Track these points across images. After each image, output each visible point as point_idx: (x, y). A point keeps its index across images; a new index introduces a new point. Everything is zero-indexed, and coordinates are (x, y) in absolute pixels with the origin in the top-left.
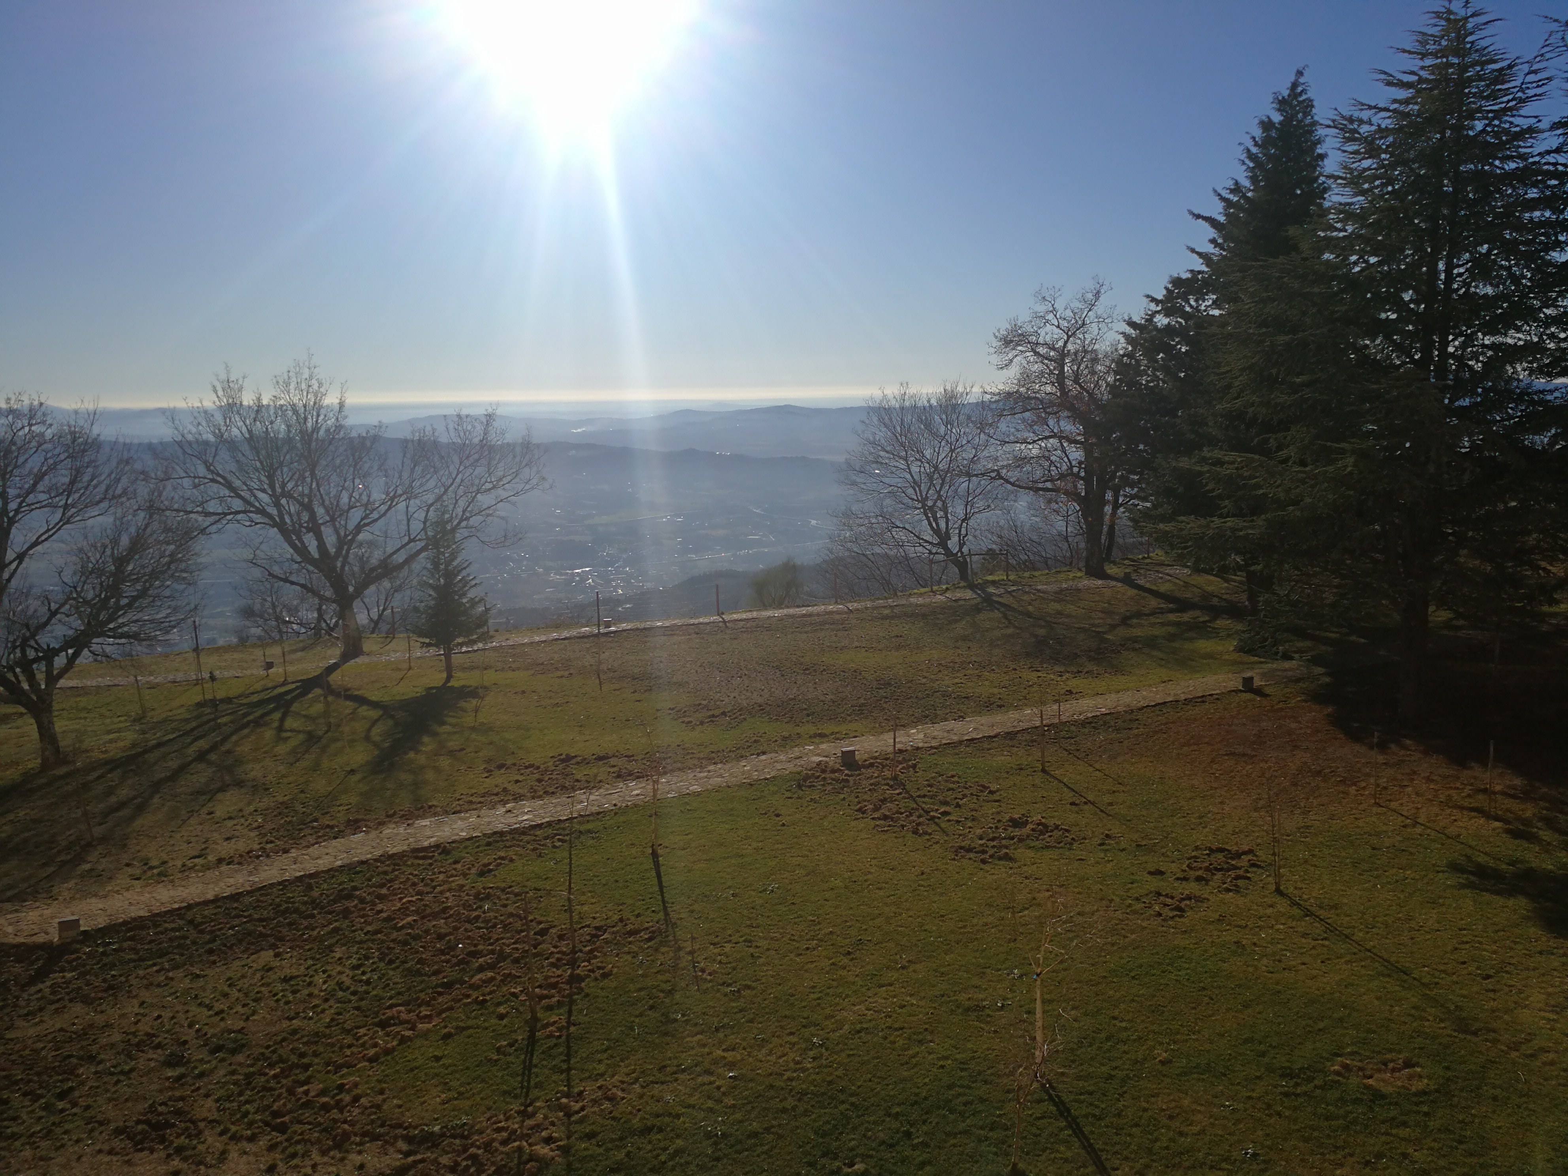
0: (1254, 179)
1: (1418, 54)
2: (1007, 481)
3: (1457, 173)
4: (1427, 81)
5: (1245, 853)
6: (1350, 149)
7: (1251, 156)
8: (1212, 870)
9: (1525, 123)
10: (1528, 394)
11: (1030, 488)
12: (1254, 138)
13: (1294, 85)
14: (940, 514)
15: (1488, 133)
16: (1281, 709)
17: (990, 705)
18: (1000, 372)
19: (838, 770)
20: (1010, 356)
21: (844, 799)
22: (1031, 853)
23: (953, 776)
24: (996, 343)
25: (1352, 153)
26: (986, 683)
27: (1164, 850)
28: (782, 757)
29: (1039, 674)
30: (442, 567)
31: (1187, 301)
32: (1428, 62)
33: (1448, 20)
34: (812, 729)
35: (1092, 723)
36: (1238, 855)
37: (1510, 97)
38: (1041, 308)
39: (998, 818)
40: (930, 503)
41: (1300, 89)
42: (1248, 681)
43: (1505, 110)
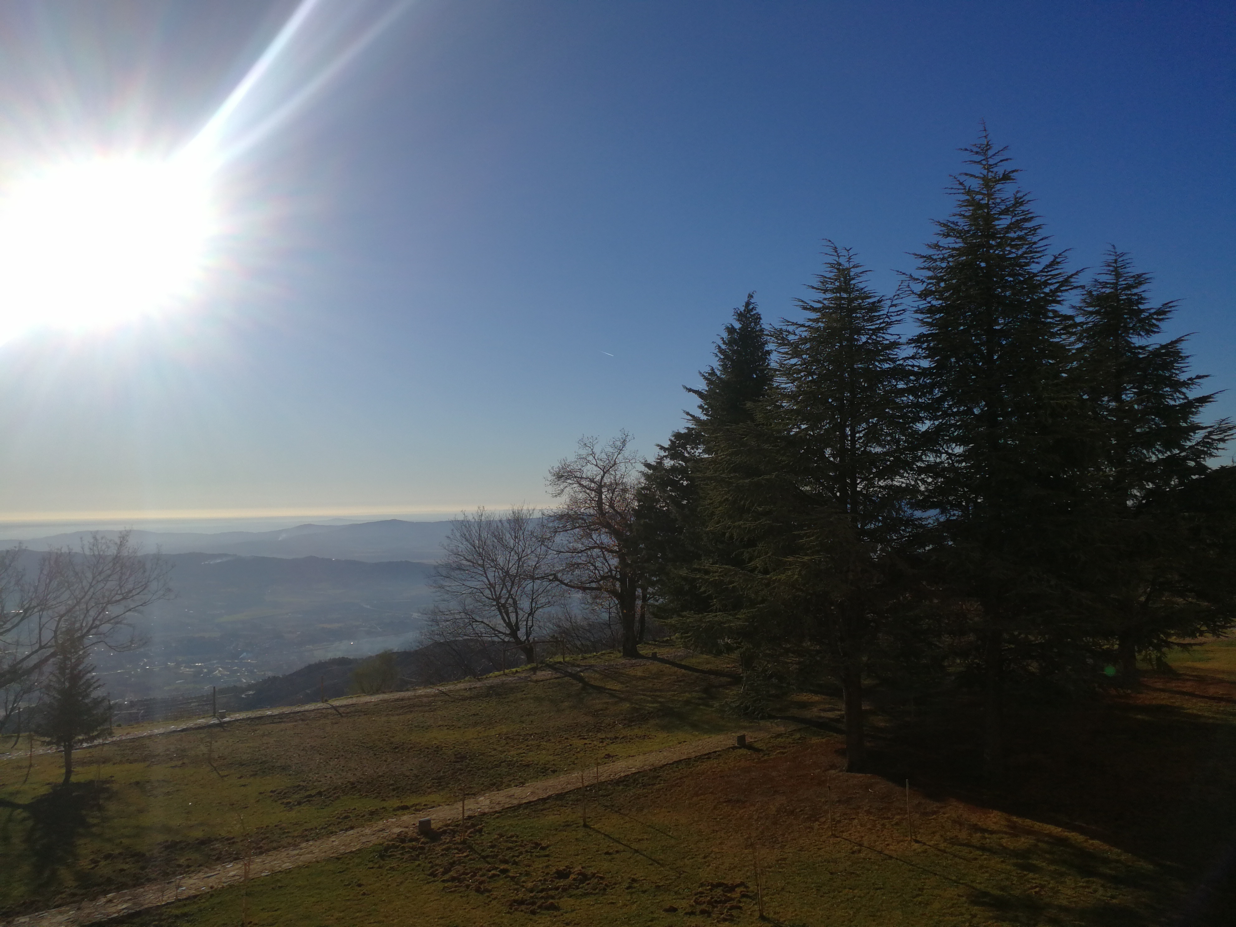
0: (724, 366)
1: (822, 290)
2: (562, 582)
3: (853, 369)
4: (829, 308)
5: (738, 886)
6: (782, 351)
7: (721, 351)
8: (713, 903)
9: (892, 339)
10: (912, 521)
11: (579, 588)
12: (723, 339)
13: (748, 304)
14: (511, 609)
15: (870, 344)
16: (766, 761)
17: (545, 771)
18: (555, 499)
19: (416, 840)
20: (562, 487)
21: (419, 865)
22: (571, 901)
23: (512, 837)
24: (550, 477)
25: (783, 353)
26: (544, 752)
27: (676, 889)
28: (368, 831)
29: (586, 741)
30: (68, 671)
31: (686, 449)
32: (829, 295)
33: (838, 269)
34: (396, 803)
35: (625, 781)
36: (732, 889)
37: (881, 321)
38: (584, 452)
39: (546, 871)
40: (503, 601)
41: (751, 307)
42: (742, 739)
43: (879, 329)
